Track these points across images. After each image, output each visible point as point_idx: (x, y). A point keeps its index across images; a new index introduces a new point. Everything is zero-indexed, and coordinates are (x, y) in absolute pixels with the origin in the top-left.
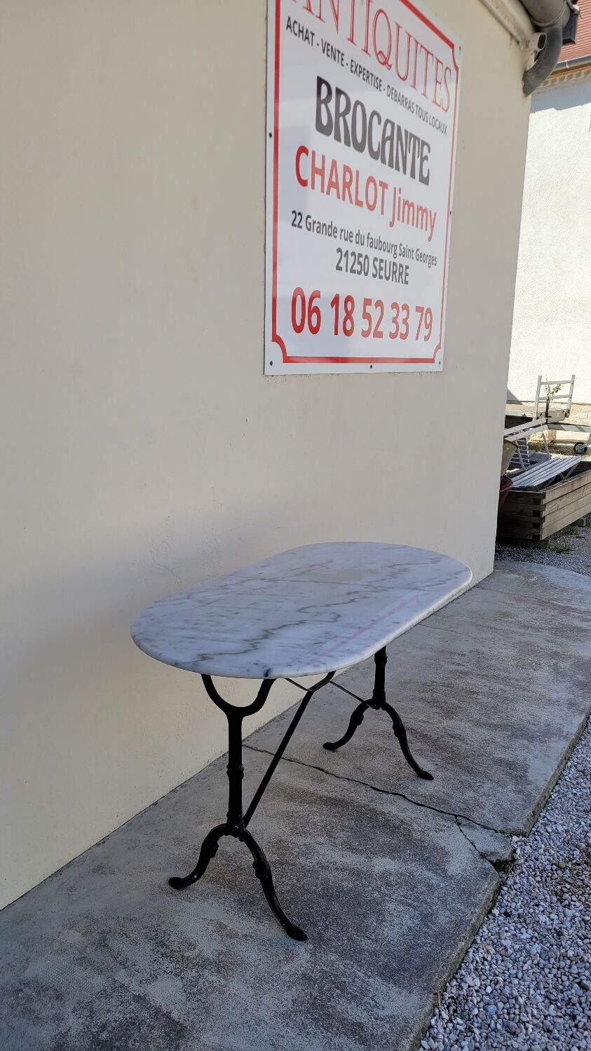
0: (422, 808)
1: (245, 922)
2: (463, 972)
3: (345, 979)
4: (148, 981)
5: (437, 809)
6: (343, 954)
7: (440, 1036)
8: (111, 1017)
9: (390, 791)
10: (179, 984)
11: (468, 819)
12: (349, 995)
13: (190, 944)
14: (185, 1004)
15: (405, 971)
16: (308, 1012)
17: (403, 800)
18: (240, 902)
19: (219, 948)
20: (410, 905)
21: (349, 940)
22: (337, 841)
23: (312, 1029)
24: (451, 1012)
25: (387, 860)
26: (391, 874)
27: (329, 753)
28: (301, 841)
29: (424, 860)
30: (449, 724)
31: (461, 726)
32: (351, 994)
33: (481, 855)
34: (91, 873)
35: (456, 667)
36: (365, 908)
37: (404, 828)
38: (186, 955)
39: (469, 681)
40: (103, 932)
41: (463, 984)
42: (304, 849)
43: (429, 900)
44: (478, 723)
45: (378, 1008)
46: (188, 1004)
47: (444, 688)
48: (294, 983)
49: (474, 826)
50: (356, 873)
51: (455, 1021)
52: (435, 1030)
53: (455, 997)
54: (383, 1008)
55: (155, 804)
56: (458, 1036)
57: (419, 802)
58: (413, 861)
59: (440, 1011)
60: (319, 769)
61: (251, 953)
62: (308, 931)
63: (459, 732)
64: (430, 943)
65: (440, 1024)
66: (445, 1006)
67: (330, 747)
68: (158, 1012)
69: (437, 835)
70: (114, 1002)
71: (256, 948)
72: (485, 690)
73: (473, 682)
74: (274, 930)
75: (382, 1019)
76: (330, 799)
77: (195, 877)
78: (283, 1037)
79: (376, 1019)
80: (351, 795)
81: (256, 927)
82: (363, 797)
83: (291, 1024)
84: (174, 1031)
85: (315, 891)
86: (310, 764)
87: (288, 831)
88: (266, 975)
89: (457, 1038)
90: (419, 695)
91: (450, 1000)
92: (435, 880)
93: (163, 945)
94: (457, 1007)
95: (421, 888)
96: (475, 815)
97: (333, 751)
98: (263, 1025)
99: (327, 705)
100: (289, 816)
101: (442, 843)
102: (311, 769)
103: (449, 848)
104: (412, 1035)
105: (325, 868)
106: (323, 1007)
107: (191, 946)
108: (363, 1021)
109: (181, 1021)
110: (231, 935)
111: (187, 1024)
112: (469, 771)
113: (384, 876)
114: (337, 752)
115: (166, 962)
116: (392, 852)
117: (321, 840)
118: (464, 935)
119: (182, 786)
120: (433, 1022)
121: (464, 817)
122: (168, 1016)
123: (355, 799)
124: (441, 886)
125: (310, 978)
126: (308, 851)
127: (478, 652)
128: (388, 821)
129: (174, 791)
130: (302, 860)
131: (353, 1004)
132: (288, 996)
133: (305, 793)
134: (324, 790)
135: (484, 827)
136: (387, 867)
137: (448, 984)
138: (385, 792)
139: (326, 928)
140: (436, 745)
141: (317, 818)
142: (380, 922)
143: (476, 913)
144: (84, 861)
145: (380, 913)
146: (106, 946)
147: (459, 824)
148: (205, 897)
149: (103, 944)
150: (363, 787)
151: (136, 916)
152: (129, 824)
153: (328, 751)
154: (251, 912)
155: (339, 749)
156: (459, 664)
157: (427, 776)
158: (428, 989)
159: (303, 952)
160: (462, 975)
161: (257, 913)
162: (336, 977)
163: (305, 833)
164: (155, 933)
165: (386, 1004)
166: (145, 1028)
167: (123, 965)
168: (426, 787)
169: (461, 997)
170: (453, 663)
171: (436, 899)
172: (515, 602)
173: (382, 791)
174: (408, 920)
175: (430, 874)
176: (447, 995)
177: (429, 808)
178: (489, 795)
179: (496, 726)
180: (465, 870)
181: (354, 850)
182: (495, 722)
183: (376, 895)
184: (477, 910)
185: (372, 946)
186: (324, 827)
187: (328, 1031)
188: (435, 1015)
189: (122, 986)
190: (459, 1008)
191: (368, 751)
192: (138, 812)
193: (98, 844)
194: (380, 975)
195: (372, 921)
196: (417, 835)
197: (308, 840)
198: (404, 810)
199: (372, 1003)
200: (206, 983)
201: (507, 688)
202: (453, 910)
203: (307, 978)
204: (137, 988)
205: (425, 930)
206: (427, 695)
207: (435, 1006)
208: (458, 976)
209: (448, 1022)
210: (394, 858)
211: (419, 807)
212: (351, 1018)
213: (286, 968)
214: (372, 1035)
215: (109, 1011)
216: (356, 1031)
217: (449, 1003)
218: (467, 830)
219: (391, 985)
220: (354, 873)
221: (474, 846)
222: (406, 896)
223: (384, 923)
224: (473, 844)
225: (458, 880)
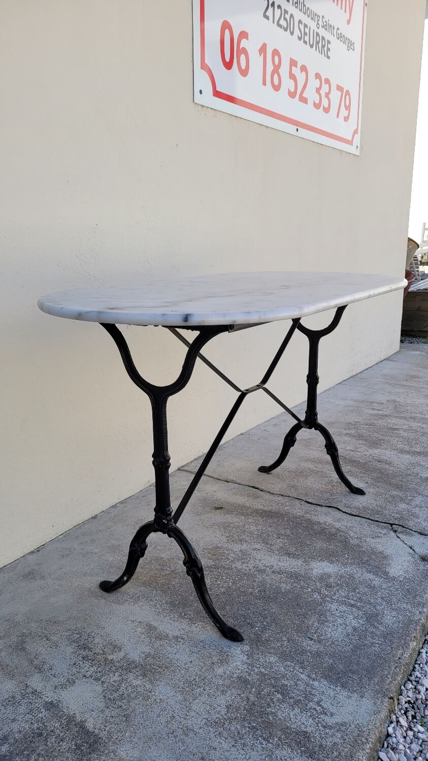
0: (356, 517)
1: (176, 624)
2: (417, 673)
3: (286, 682)
4: (63, 687)
5: (372, 518)
6: (284, 656)
7: (401, 747)
8: (15, 727)
9: (324, 504)
10: (99, 688)
11: (403, 527)
12: (292, 700)
13: (115, 647)
14: (102, 711)
15: (353, 673)
16: (244, 719)
17: (337, 512)
18: (172, 604)
19: (147, 650)
20: (352, 606)
21: (289, 641)
22: (273, 548)
23: (249, 740)
24: (410, 718)
26: (330, 576)
27: (264, 475)
28: (237, 547)
29: (362, 563)
30: (376, 452)
31: (387, 454)
32: (293, 698)
33: (421, 557)
34: (21, 578)
35: (376, 412)
36: (305, 609)
37: (340, 536)
38: (110, 657)
39: (390, 421)
40: (23, 635)
41: (419, 687)
42: (240, 555)
43: (372, 600)
44: (402, 451)
45: (326, 714)
46: (107, 711)
47: (367, 426)
48: (228, 687)
49: (410, 533)
50: (295, 576)
51: (415, 729)
52: (394, 740)
53: (412, 702)
54: (332, 715)
55: (95, 517)
56: (421, 746)
57: (353, 513)
58: (352, 564)
59: (397, 717)
60: (254, 487)
61: (181, 655)
62: (244, 631)
63: (385, 458)
64: (378, 643)
65: (399, 733)
66: (403, 712)
67: (264, 470)
68: (71, 719)
69: (373, 540)
70: (22, 709)
71: (188, 650)
72: (405, 427)
73: (392, 422)
74: (207, 632)
75: (331, 728)
76: (265, 511)
77: (125, 579)
78: (215, 749)
79: (324, 727)
80: (286, 508)
81: (188, 628)
82: (298, 510)
83: (225, 734)
84: (87, 743)
85: (251, 593)
86: (246, 484)
87: (224, 539)
88: (197, 678)
89: (421, 748)
90: (344, 432)
91: (407, 705)
92: (377, 581)
93: (85, 647)
94: (415, 713)
95: (362, 589)
96: (411, 524)
97: (268, 474)
98: (191, 735)
99: (261, 439)
100: (226, 526)
101: (380, 548)
102: (247, 488)
103: (388, 552)
104: (368, 746)
105: (262, 571)
106: (261, 714)
107: (116, 648)
108: (309, 730)
109: (96, 731)
110: (160, 637)
111: (103, 734)
112: (399, 487)
113: (323, 578)
114: (271, 474)
115: (87, 664)
116: (330, 556)
117: (258, 546)
118: (415, 635)
119: (122, 502)
120: (391, 730)
121: (399, 525)
122: (82, 726)
123: (290, 511)
124: (384, 587)
125: (246, 682)
126: (244, 556)
127: (394, 401)
128: (324, 529)
129: (114, 506)
130: (238, 565)
131: (297, 710)
132: (222, 701)
133: (243, 507)
134: (258, 505)
135: (421, 534)
136: (326, 570)
137: (403, 687)
138: (319, 505)
139: (264, 629)
140: (364, 467)
141: (253, 528)
142: (322, 623)
144: (15, 568)
145: (322, 614)
146: (23, 649)
147: (395, 531)
148: (136, 599)
149: (20, 647)
150: (297, 502)
151: (60, 619)
152: (67, 535)
153: (263, 474)
154: (183, 614)
155: (272, 472)
156: (378, 410)
157: (359, 492)
158: (382, 693)
159: (238, 653)
160: (417, 677)
161: (190, 615)
162: (276, 679)
163: (241, 541)
164: (78, 636)
165: (334, 710)
166: (53, 740)
167: (39, 669)
168: (359, 501)
169: (419, 702)
170: (373, 409)
171: (380, 600)
172: (421, 369)
173: (316, 505)
174: (353, 621)
175: (371, 576)
176: (403, 699)
177: (364, 518)
178: (421, 507)
179: (419, 453)
180: (406, 572)
181: (289, 554)
182: (418, 450)
183: (316, 596)
185: (313, 647)
186: (260, 536)
187: (269, 742)
188: (392, 722)
189: (34, 692)
190: (417, 714)
191: (301, 473)
192: (75, 524)
193: (32, 553)
194: (326, 677)
195: (313, 621)
196: (354, 542)
197: (244, 547)
198: (339, 520)
199: (318, 708)
200: (130, 689)
201: (424, 426)
202: (398, 610)
203: (243, 682)
204: (50, 694)
205: (371, 629)
206: (353, 432)
207: (392, 711)
208: (413, 678)
209: (407, 730)
210: (332, 562)
211: (353, 517)
212: (295, 727)
213: (220, 671)
214: (321, 746)
215: (14, 720)
216: (301, 740)
217: (406, 708)
218: (404, 537)
219: (338, 689)
220: (291, 576)
221: (413, 550)
222: (347, 597)
223: (326, 623)
224: (411, 548)
225: (400, 581)
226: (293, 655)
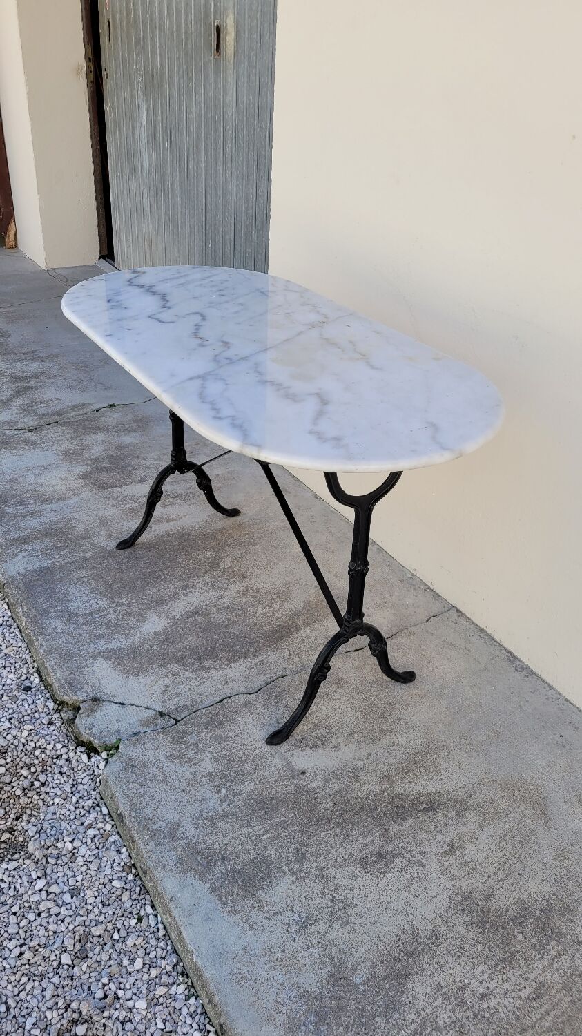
5: (204, 712)
9: (269, 686)
11: (163, 729)
17: (244, 691)
25: (159, 628)
29: (134, 652)
33: (99, 700)
50: (161, 602)
54: (24, 557)
58: (140, 643)
64: (44, 603)
69: (162, 684)
75: (18, 553)
76: (290, 633)
79: (21, 551)
80: (286, 652)
82: (273, 659)
92: (102, 645)
101: (145, 681)
103: (133, 681)
111: (106, 491)
113: (141, 618)
116: (167, 638)
117: (225, 601)
122: (119, 486)
123: (277, 651)
124: (92, 645)
126: (217, 587)
128: (217, 658)
130: (207, 579)
134: (311, 636)
135: (137, 734)
136: (149, 623)
139: (117, 561)
141: (262, 611)
142: (93, 589)
143: (40, 648)
145: (101, 593)
147: (162, 714)
148: (208, 522)
158: (11, 582)
163: (244, 595)
165: (25, 559)
171: (81, 632)
174: (78, 605)
175: (111, 646)
177: (211, 706)
180: (94, 673)
181: (195, 612)
183: (124, 601)
184: (42, 651)
185: (77, 575)
187: (37, 531)
194: (49, 567)
195: (100, 586)
196: (174, 667)
199: (34, 555)
202: (59, 636)
203: (84, 537)
205: (59, 608)
218: (146, 715)
219: (36, 568)
220: (162, 600)
221: (116, 703)
222: (105, 616)
223: (90, 591)
224: (120, 703)
225: (87, 660)
226: (82, 564)
